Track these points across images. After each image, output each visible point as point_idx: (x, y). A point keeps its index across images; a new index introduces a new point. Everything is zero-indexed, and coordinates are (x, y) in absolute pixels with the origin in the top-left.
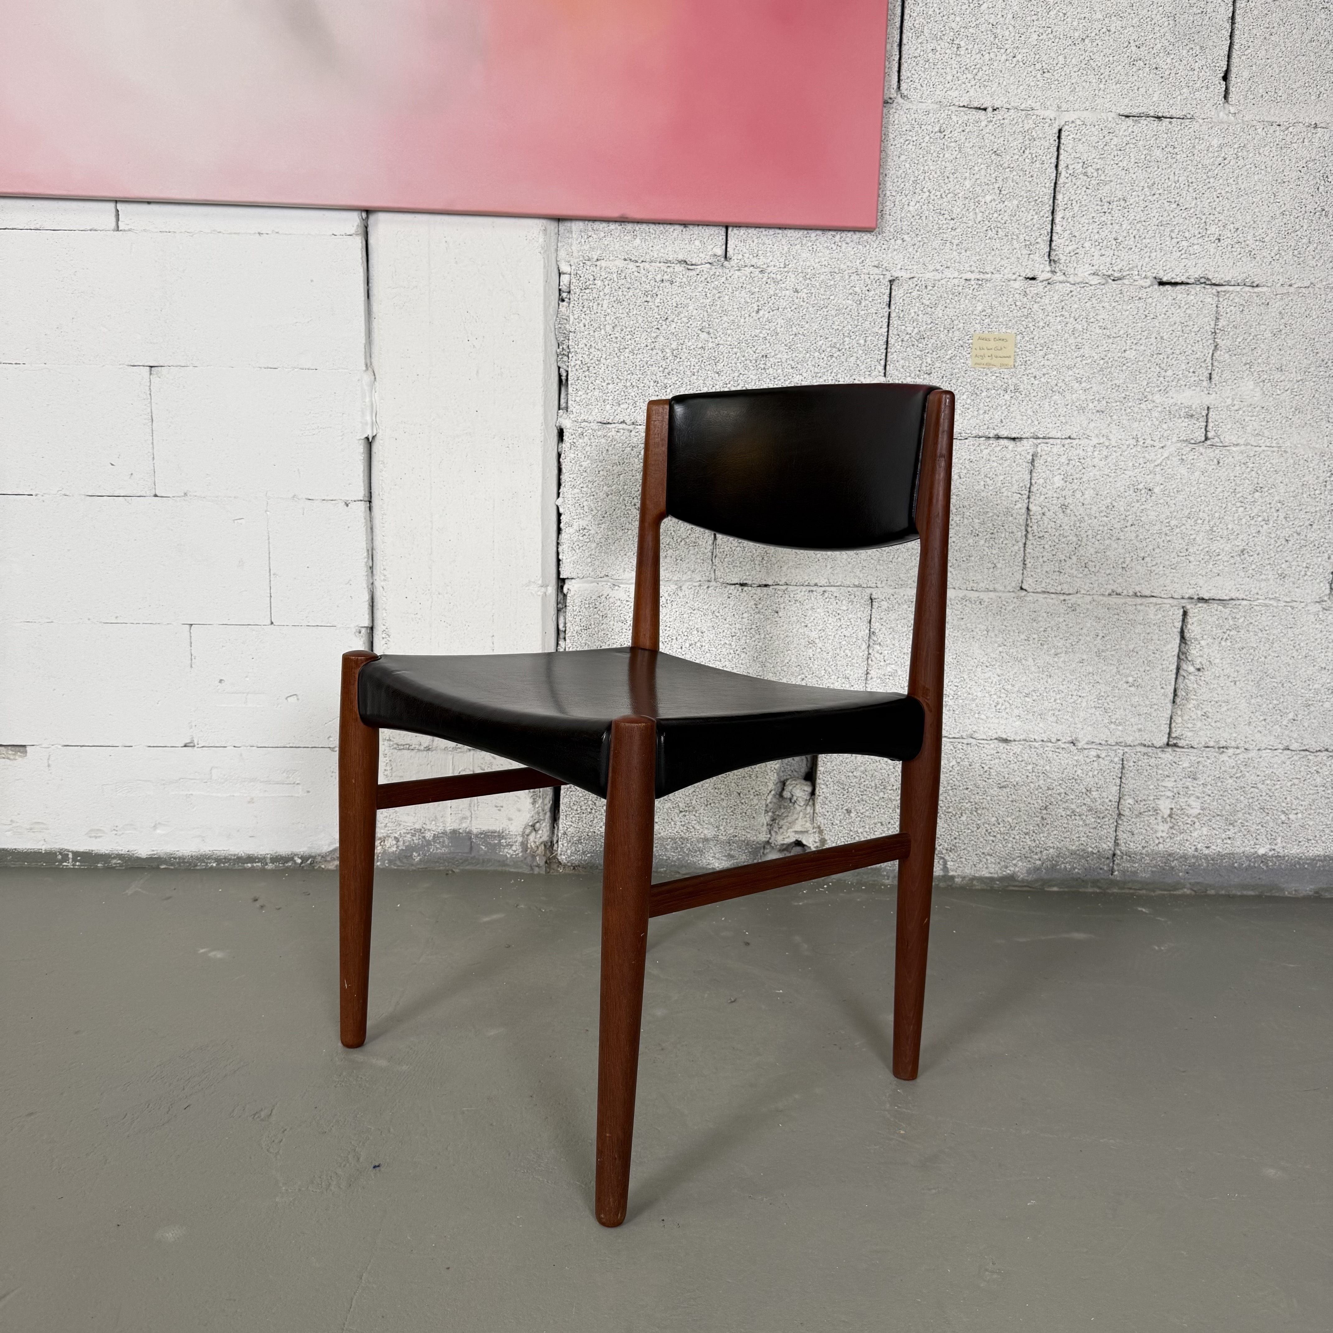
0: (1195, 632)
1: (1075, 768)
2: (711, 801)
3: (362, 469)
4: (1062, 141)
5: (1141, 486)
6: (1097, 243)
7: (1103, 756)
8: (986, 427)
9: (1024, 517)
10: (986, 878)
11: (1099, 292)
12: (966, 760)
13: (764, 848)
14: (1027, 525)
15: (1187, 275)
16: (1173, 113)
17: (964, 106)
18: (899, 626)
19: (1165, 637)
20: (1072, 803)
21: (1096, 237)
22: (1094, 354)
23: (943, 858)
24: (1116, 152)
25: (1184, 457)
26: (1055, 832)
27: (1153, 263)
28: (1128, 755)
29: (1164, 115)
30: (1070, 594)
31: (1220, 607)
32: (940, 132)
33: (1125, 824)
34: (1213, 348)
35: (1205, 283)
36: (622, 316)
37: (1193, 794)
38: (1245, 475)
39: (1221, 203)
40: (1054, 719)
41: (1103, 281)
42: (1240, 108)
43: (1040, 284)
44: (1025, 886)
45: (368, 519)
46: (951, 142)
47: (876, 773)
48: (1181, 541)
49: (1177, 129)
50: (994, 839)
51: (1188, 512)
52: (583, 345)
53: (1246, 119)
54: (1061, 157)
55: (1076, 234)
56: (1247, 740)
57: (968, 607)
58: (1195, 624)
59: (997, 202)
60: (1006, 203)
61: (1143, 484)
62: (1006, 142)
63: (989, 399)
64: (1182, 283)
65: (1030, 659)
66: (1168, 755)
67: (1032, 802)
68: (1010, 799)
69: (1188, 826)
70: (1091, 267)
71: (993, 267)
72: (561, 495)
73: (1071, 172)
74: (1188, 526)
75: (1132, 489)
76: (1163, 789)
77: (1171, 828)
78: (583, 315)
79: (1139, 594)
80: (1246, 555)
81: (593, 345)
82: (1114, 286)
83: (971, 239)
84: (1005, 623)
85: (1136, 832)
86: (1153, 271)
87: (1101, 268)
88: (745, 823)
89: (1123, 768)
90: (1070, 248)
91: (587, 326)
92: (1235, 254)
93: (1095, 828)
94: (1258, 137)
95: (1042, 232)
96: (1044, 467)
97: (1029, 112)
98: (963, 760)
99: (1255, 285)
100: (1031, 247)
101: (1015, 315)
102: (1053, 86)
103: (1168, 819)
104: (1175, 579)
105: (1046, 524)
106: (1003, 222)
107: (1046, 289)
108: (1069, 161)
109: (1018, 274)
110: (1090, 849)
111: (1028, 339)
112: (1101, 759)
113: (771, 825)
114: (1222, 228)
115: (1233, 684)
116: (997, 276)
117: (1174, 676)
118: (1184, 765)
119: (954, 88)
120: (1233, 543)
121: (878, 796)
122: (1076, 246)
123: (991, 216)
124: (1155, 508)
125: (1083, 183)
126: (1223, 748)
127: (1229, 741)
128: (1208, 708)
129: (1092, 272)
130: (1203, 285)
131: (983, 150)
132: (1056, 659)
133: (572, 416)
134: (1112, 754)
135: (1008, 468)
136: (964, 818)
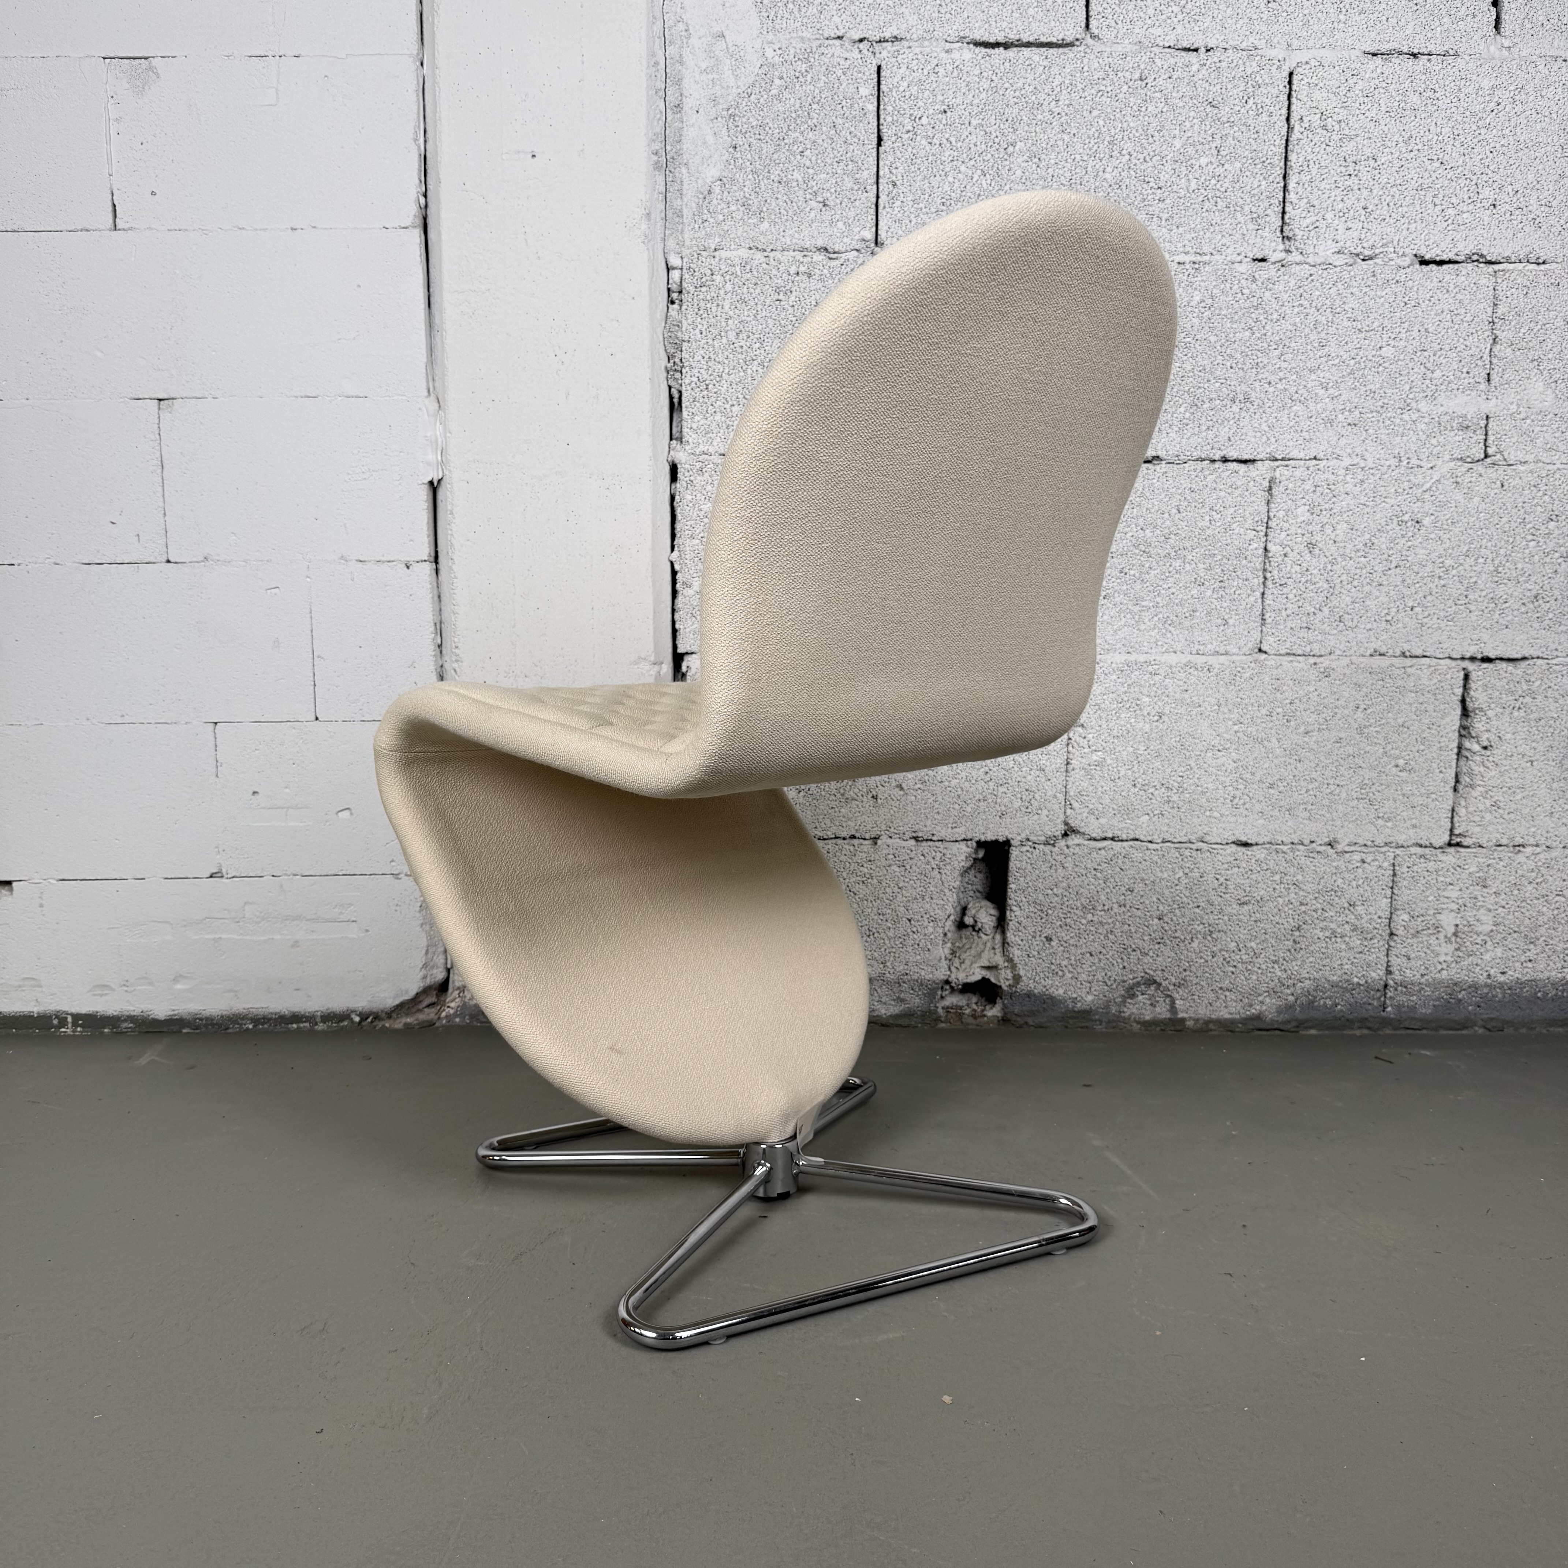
0: (1480, 701)
1: (1334, 877)
2: (874, 930)
3: (426, 521)
4: (1294, 87)
5: (1406, 517)
6: (1341, 214)
7: (1369, 860)
8: (1209, 447)
9: (1261, 559)
10: (1226, 1020)
11: (1346, 275)
12: (1196, 870)
13: (942, 988)
14: (1265, 570)
15: (1456, 250)
16: (1431, 48)
17: (1169, 47)
18: (1107, 702)
19: (1442, 707)
20: (1332, 922)
21: (1341, 205)
22: (1342, 353)
23: (1170, 996)
24: (1362, 99)
25: (1459, 480)
26: (1311, 959)
27: (1413, 236)
28: (1400, 859)
29: (1421, 51)
30: (1321, 656)
31: (1510, 668)
32: (1141, 80)
33: (1398, 946)
34: (1491, 341)
35: (1477, 261)
36: (748, 319)
37: (1482, 906)
38: (1536, 501)
39: (1496, 160)
40: (1306, 814)
41: (1351, 261)
42: (1515, 41)
43: (1272, 266)
44: (1275, 1029)
45: (435, 584)
46: (1154, 92)
47: (1082, 890)
48: (1459, 585)
49: (1437, 69)
50: (1234, 970)
51: (1466, 548)
52: (700, 358)
53: (1523, 54)
54: (1293, 108)
55: (1315, 203)
56: (1549, 835)
57: (1194, 676)
58: (1480, 689)
59: (1215, 166)
60: (1226, 166)
61: (1409, 514)
62: (1224, 90)
63: (1213, 412)
64: (1450, 262)
65: (1274, 740)
66: (1451, 857)
67: (1280, 921)
68: (1253, 919)
69: (1478, 946)
70: (1334, 245)
71: (1213, 246)
72: (676, 548)
73: (1307, 125)
74: (1467, 567)
75: (1395, 522)
76: (1446, 900)
77: (1457, 950)
78: (699, 319)
79: (1408, 654)
80: (1541, 601)
81: (712, 357)
82: (1365, 267)
83: (1183, 212)
84: (1241, 695)
85: (1413, 956)
86: (1412, 246)
87: (1347, 246)
88: (919, 957)
89: (1394, 875)
90: (1308, 221)
91: (704, 333)
92: (1515, 222)
93: (1361, 952)
94: (1539, 76)
95: (1272, 201)
96: (1284, 496)
97: (1251, 53)
98: (1192, 870)
99: (1541, 261)
100: (1259, 221)
101: (1242, 305)
102: (1280, 18)
103: (1453, 939)
104: (1453, 634)
105: (1288, 568)
106: (1223, 189)
107: (1280, 273)
108: (1303, 112)
109: (1243, 254)
110: (1356, 980)
111: (1259, 335)
112: (1366, 865)
113: (950, 960)
114: (1498, 191)
115: (1529, 764)
116: (1217, 257)
117: (1456, 757)
118: (1471, 870)
119: (1157, 24)
120: (1524, 586)
121: (1085, 918)
122: (1315, 219)
123: (1207, 183)
124: (1425, 545)
125: (1322, 139)
126: (1519, 846)
127: (1526, 837)
128: (1498, 796)
129: (1337, 250)
130: (1476, 263)
131: (1195, 101)
132: (1306, 739)
133: (687, 448)
134: (1381, 857)
135: (1239, 499)
136: (1195, 944)
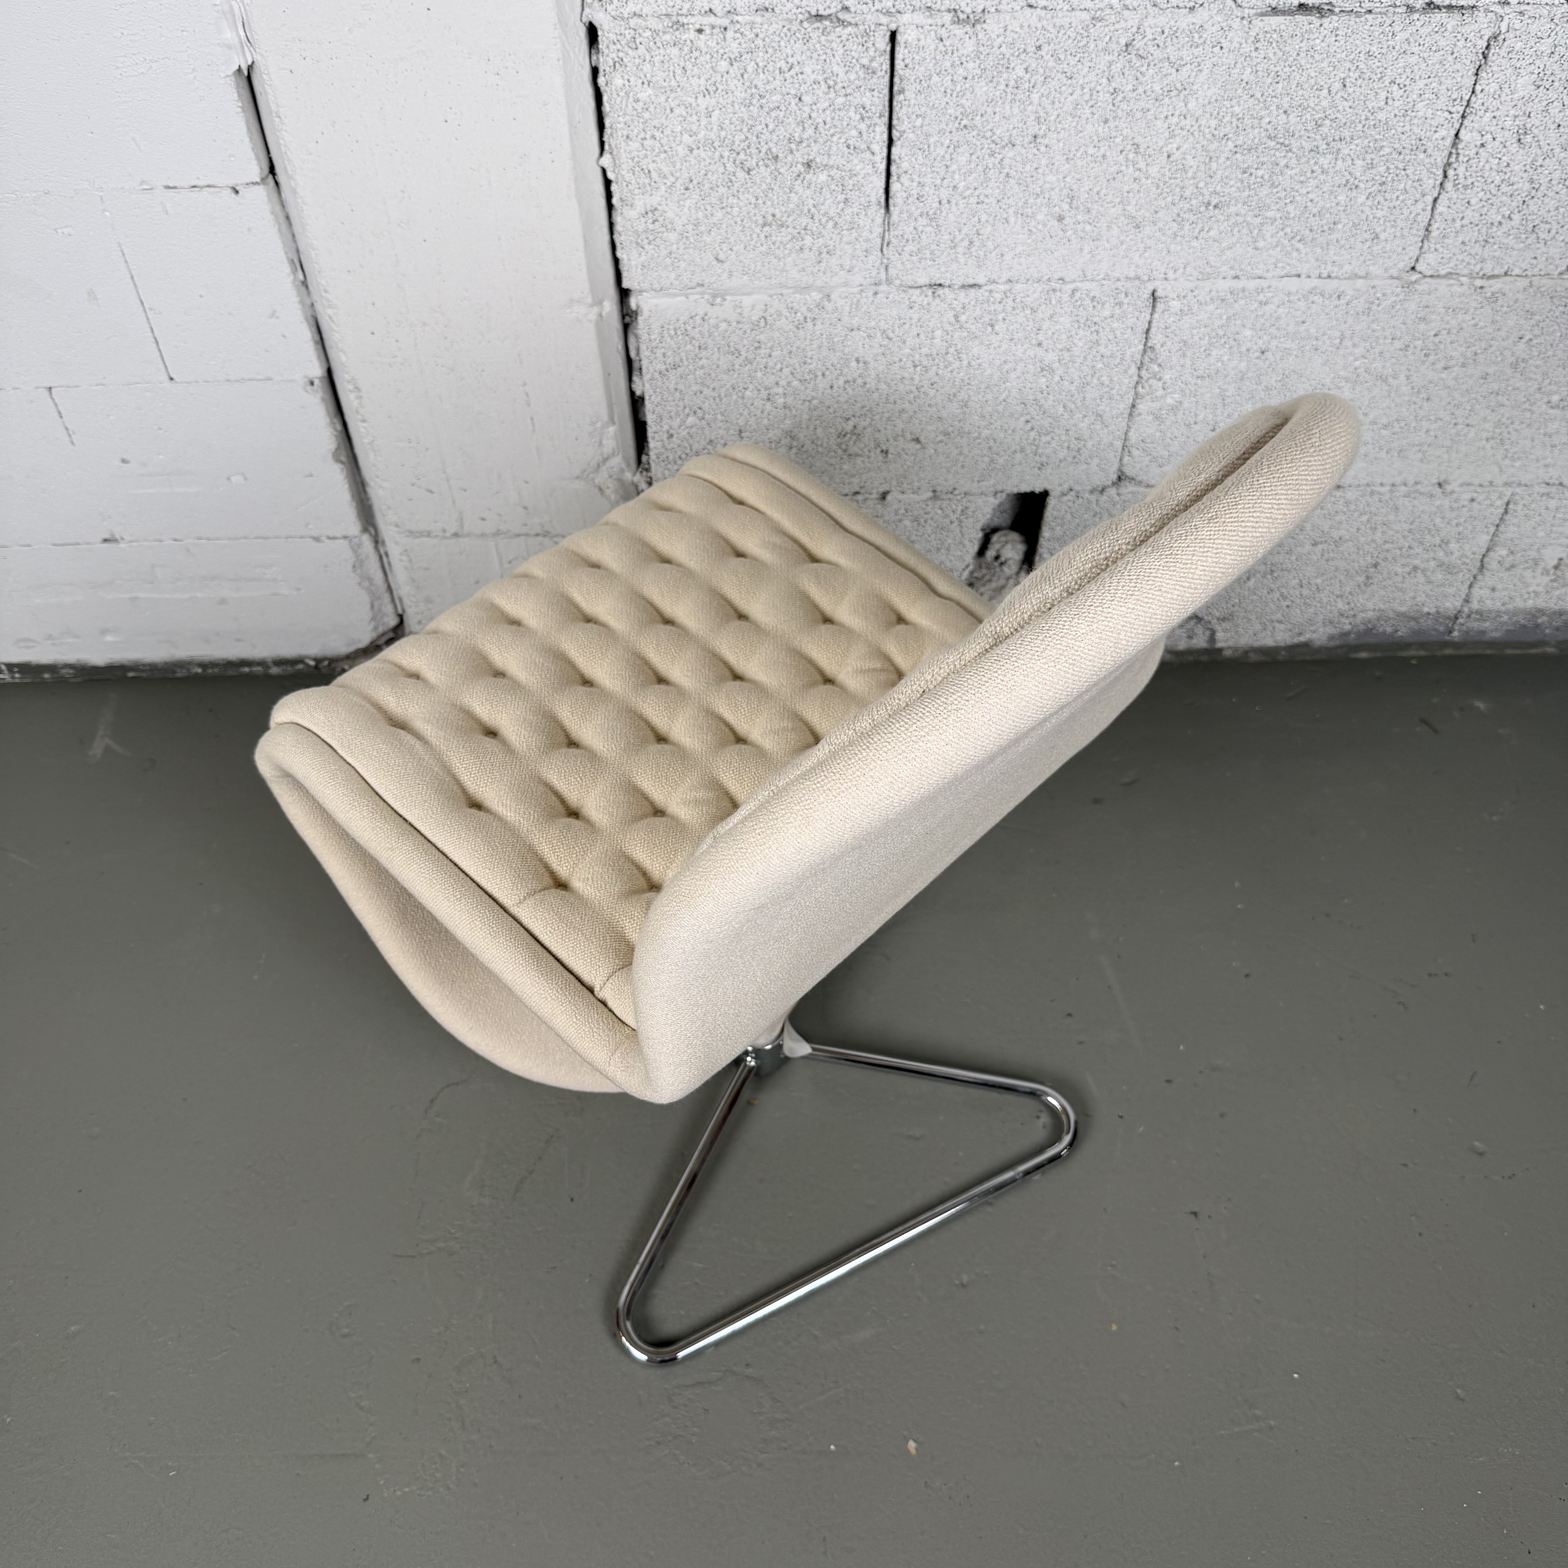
1: (1433, 516)
7: (1479, 499)
10: (1269, 648)
14: (1449, 164)
23: (1212, 629)
26: (1381, 593)
28: (1517, 497)
30: (1492, 277)
33: (1486, 579)
40: (1419, 456)
50: (1289, 603)
67: (1356, 559)
68: (1325, 557)
72: (607, 151)
76: (1557, 536)
77: (1552, 581)
84: (1373, 327)
85: (1499, 586)
89: (1505, 513)
93: (1440, 586)
96: (1505, 61)
103: (1552, 572)
105: (1482, 164)
112: (1475, 504)
132: (1443, 375)
133: (610, 7)
134: (1494, 496)
